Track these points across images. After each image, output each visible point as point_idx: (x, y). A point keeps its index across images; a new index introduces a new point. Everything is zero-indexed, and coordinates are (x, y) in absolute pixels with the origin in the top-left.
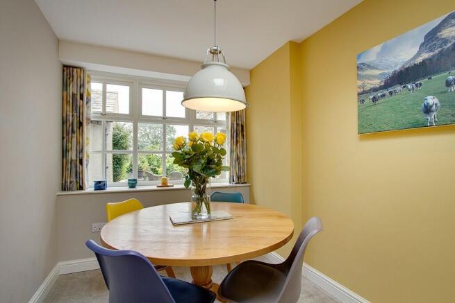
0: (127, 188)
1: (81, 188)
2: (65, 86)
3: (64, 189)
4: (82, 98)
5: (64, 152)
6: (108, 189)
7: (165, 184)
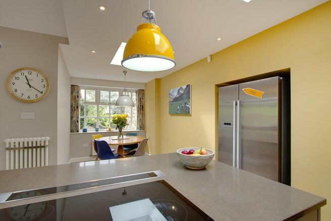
0: (95, 132)
1: (78, 131)
2: (72, 93)
3: (71, 132)
4: (78, 97)
5: (72, 118)
6: (88, 132)
7: (110, 130)
